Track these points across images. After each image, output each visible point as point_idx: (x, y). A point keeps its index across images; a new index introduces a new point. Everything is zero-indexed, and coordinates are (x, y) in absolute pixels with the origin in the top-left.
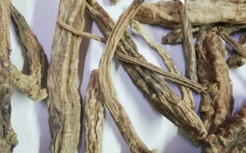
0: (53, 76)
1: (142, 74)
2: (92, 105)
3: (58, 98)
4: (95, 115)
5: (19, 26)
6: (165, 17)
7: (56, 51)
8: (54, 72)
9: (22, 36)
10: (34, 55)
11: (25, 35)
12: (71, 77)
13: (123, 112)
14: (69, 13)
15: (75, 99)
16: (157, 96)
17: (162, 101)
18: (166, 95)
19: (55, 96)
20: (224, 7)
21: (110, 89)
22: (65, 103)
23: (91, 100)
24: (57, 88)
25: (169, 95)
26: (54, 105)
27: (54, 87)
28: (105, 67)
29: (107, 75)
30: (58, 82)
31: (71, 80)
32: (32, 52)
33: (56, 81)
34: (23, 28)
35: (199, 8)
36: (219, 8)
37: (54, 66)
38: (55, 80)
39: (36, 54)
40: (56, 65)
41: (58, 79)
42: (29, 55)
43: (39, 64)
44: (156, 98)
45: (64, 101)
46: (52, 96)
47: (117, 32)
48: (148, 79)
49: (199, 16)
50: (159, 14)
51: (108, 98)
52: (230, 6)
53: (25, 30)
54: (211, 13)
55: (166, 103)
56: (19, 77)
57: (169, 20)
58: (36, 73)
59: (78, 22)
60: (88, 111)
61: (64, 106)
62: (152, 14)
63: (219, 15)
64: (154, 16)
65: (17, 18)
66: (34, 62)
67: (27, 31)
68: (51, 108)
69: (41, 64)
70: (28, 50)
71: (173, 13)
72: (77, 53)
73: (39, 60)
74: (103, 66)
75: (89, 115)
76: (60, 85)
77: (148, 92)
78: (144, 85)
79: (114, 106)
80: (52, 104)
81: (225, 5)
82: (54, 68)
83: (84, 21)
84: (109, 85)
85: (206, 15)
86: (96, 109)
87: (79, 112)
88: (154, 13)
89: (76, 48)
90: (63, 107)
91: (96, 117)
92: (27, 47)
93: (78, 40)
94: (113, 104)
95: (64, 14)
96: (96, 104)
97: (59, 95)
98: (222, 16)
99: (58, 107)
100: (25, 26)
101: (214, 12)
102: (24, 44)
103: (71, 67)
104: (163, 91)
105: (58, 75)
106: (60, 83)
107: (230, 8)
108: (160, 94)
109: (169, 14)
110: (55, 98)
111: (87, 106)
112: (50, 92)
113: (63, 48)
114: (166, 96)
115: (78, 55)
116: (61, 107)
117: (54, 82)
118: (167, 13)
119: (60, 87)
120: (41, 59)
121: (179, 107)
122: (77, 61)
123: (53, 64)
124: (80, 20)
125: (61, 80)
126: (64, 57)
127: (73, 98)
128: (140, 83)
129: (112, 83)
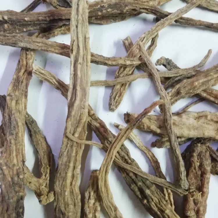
0: (59, 181)
1: (135, 180)
2: (91, 205)
3: (63, 201)
4: (93, 213)
5: (32, 130)
6: (154, 130)
7: (62, 161)
8: (60, 178)
9: (35, 140)
10: (44, 157)
11: (37, 138)
12: (74, 180)
13: (118, 213)
14: (75, 129)
15: (77, 199)
16: (148, 202)
17: (152, 207)
18: (156, 201)
19: (60, 198)
20: (206, 126)
21: (108, 193)
22: (68, 205)
23: (90, 201)
24: (62, 192)
25: (158, 201)
26: (59, 207)
27: (60, 191)
28: (104, 175)
29: (106, 181)
30: (63, 186)
31: (73, 183)
32: (43, 154)
33: (62, 186)
34: (35, 132)
35: (184, 124)
36: (202, 126)
37: (60, 173)
38: (61, 184)
39: (46, 156)
40: (62, 173)
41: (63, 184)
42: (39, 157)
43: (48, 166)
44: (147, 204)
45: (68, 203)
46: (58, 199)
47: (115, 148)
48: (140, 185)
49: (184, 131)
50: (150, 127)
51: (105, 202)
52: (211, 125)
53: (37, 134)
54: (194, 130)
55: (156, 209)
56: (31, 181)
57: (158, 133)
58: (45, 176)
59: (82, 135)
60: (87, 210)
61: (68, 207)
62: (144, 126)
63: (201, 132)
64: (145, 128)
65: (30, 124)
66: (44, 165)
67: (38, 135)
68: (57, 210)
69: (50, 166)
70: (39, 152)
71: (162, 127)
72: (79, 161)
73: (48, 163)
74: (102, 175)
75: (88, 214)
76: (65, 189)
77: (140, 196)
78: (136, 189)
79: (111, 208)
80: (58, 206)
81: (207, 124)
82: (60, 175)
83: (87, 133)
84: (107, 191)
85: (190, 131)
86: (93, 208)
87: (80, 210)
88: (145, 125)
89: (79, 157)
90: (67, 209)
91: (94, 215)
92: (38, 150)
93: (81, 150)
94: (109, 206)
95: (71, 129)
96: (94, 204)
97: (64, 198)
98: (204, 134)
99: (63, 209)
100: (37, 131)
101: (197, 129)
102: (36, 146)
103: (75, 172)
104: (153, 197)
105: (63, 181)
106: (65, 187)
107: (211, 127)
108: (151, 200)
109: (158, 128)
110: (60, 201)
111: (86, 206)
112: (56, 195)
113: (68, 158)
114: (156, 203)
115: (80, 161)
116: (65, 209)
117: (60, 186)
118: (156, 126)
119: (65, 191)
120: (49, 161)
121: (166, 214)
122: (80, 167)
123: (60, 172)
124: (84, 133)
125: (66, 185)
126: (69, 166)
127: (75, 198)
128: (133, 188)
129: (110, 189)
